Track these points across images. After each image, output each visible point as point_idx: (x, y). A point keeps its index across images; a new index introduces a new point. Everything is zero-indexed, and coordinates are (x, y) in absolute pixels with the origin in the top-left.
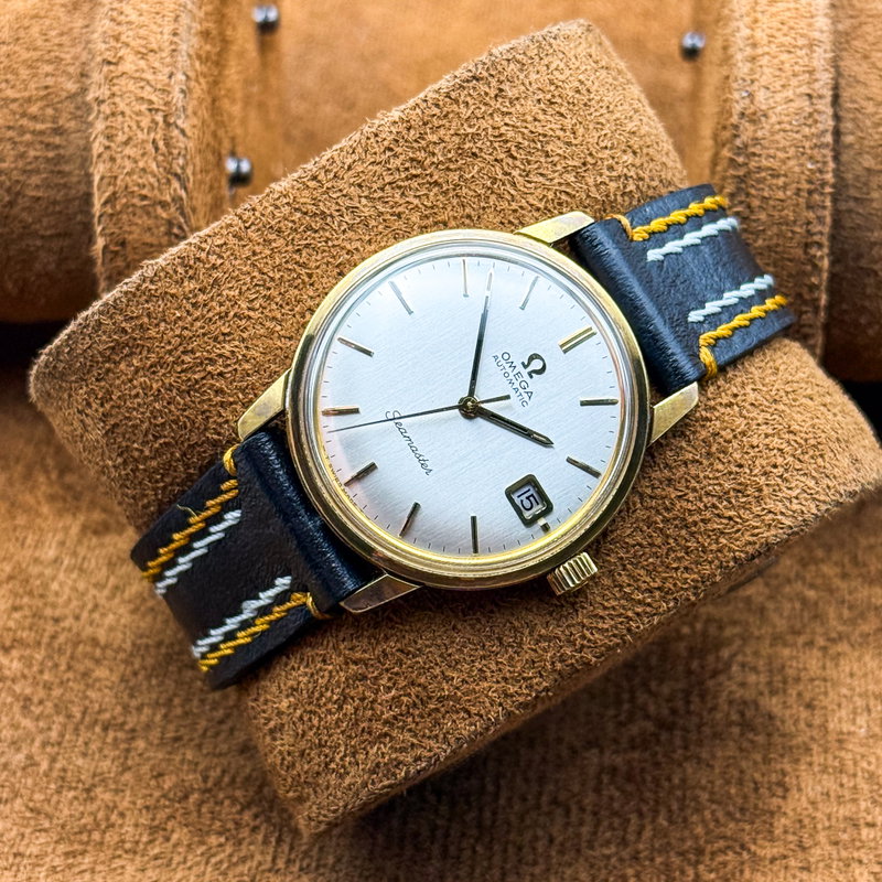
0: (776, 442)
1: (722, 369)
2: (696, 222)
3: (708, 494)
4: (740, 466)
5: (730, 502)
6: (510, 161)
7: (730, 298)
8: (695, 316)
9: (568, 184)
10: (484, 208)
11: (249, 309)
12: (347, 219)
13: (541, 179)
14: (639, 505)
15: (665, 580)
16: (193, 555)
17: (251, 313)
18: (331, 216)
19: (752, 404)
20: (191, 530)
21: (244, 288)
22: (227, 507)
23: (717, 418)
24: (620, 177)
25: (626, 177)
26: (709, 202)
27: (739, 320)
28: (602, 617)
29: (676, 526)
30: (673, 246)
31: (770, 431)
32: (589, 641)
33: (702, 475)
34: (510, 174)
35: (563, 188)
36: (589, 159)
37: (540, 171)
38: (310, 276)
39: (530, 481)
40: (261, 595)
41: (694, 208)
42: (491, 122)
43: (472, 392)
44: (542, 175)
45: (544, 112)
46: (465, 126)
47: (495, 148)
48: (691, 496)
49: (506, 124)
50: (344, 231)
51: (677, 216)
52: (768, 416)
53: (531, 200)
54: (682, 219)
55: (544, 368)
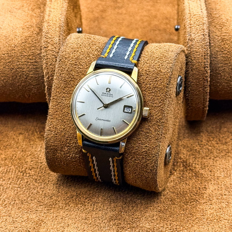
0: (156, 62)
1: (138, 60)
2: (114, 44)
3: (153, 80)
4: (154, 71)
5: (158, 77)
6: (77, 66)
7: (130, 49)
8: (126, 57)
9: (89, 60)
10: (80, 76)
11: (64, 127)
12: (64, 99)
13: (84, 63)
14: (145, 92)
15: (161, 98)
16: (97, 170)
17: (65, 127)
18: (61, 101)
19: (147, 60)
20: (92, 167)
21: (60, 125)
22: (92, 158)
23: (144, 68)
24: (96, 50)
25: (97, 49)
26: (114, 39)
27: (135, 50)
28: (158, 114)
29: (154, 89)
30: (114, 51)
31: (154, 61)
32: (160, 119)
33: (150, 78)
34: (79, 68)
35: (88, 61)
36: (88, 53)
37: (83, 62)
38: (67, 113)
39: (125, 106)
40: (111, 165)
41: (112, 42)
42: (69, 64)
43: (103, 104)
44: (83, 63)
45: (75, 54)
46: (66, 68)
47: (73, 67)
48: (151, 83)
49: (71, 62)
50: (65, 101)
52: (152, 59)
53: (85, 68)
54: (111, 46)
55: (110, 89)
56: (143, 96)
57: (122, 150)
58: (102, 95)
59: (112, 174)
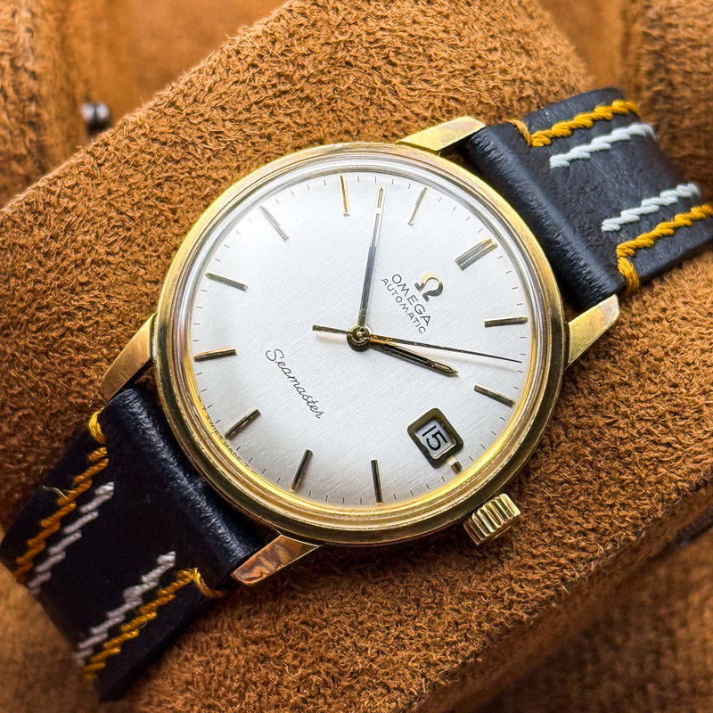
1: (646, 282)
2: (604, 125)
3: (640, 419)
4: (675, 386)
5: (667, 427)
6: (390, 68)
7: (649, 205)
8: (609, 225)
9: (457, 90)
10: (363, 121)
11: (108, 253)
12: (211, 145)
13: (426, 86)
14: (563, 437)
15: (599, 519)
16: (66, 542)
17: (111, 258)
18: (193, 143)
19: (684, 319)
20: (61, 513)
21: (101, 231)
23: (645, 336)
24: (514, 80)
25: (522, 82)
26: (617, 105)
27: (662, 228)
28: (531, 567)
29: (607, 458)
30: (579, 151)
31: (706, 346)
32: (519, 595)
33: (632, 399)
34: (390, 82)
35: (451, 94)
36: (478, 62)
37: (424, 77)
38: (174, 211)
39: (435, 416)
40: (144, 579)
41: (601, 111)
42: (364, 27)
44: (426, 81)
46: (337, 34)
47: (371, 56)
48: (622, 423)
49: (382, 29)
50: (209, 160)
51: (582, 119)
52: (703, 330)
53: (416, 109)
54: (588, 122)
55: (441, 287)
56: (541, 445)
57: (256, 572)
58: (386, 281)
59: (111, 614)
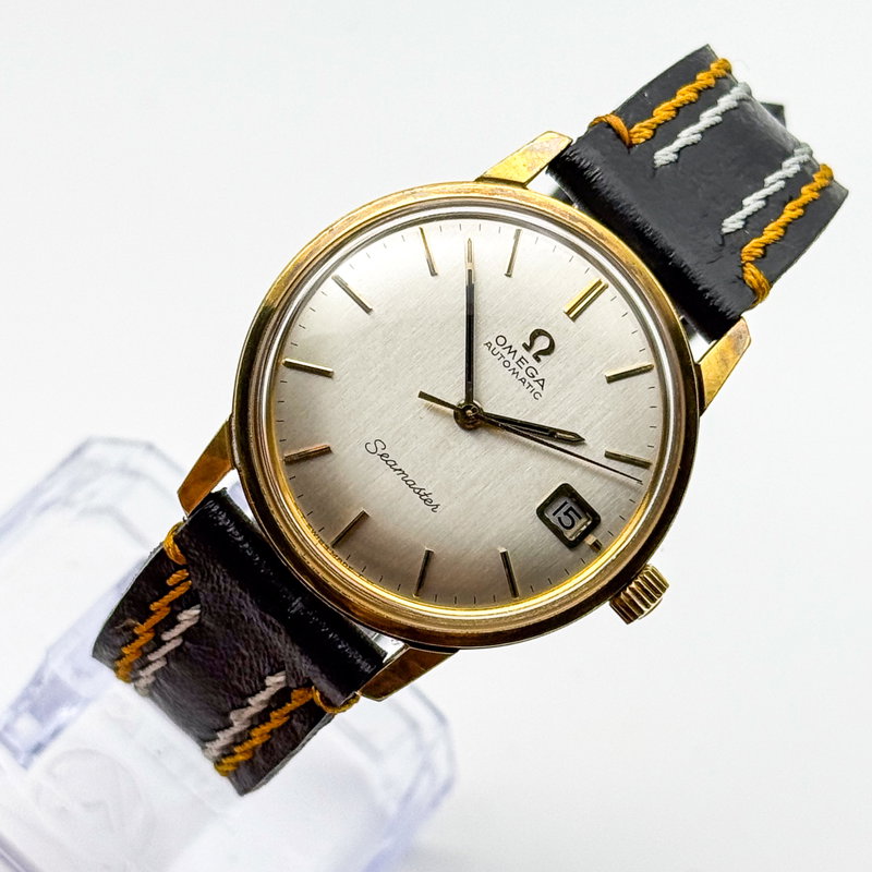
2: (709, 95)
7: (773, 182)
16: (153, 668)
20: (140, 642)
22: (179, 605)
27: (790, 211)
30: (688, 135)
39: (565, 491)
41: (704, 79)
43: (470, 398)
51: (685, 94)
54: (693, 96)
55: (552, 346)
58: (489, 344)
